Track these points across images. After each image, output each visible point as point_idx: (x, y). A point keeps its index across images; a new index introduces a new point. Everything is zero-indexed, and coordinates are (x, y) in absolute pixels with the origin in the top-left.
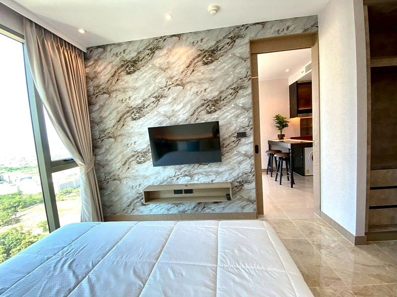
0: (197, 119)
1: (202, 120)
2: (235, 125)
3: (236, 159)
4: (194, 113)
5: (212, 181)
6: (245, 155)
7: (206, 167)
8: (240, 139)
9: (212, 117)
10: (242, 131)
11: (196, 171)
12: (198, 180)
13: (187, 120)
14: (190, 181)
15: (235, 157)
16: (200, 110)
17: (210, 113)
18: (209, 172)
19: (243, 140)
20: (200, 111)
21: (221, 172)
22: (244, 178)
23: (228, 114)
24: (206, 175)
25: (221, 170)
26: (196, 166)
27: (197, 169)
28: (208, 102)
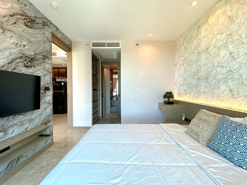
0: (15, 69)
1: (19, 70)
2: (43, 81)
3: (43, 106)
4: (12, 62)
5: (26, 129)
6: (48, 103)
7: (22, 116)
8: (46, 92)
9: (29, 71)
10: (47, 86)
11: (11, 123)
12: (12, 133)
13: (3, 66)
14: (4, 137)
15: (43, 105)
16: (18, 61)
17: (27, 67)
18: (23, 121)
19: (47, 92)
20: (18, 63)
21: (34, 119)
22: (47, 120)
23: (40, 72)
24: (21, 125)
25: (33, 117)
26: (11, 117)
27: (11, 121)
28: (26, 57)
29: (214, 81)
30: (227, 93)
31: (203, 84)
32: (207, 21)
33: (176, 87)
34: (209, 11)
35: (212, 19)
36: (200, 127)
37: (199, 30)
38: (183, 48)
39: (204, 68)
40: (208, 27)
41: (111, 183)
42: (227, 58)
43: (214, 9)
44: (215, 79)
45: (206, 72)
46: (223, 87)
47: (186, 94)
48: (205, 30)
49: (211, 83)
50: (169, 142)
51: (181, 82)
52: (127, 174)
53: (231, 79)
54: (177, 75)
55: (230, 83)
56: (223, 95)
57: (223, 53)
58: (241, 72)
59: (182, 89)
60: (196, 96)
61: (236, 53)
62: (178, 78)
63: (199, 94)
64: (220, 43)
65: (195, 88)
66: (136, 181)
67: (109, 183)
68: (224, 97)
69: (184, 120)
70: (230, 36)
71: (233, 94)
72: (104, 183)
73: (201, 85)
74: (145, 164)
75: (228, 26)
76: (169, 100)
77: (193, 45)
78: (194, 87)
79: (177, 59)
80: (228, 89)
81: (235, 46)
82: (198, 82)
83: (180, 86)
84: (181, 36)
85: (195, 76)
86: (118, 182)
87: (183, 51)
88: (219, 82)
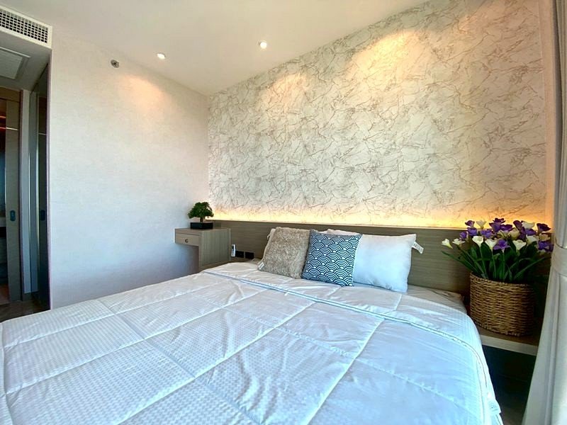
29: (283, 184)
30: (300, 202)
31: (266, 188)
32: (272, 85)
33: (212, 193)
34: (277, 70)
35: (280, 86)
36: (287, 252)
37: (258, 95)
38: (225, 117)
39: (267, 163)
40: (273, 96)
41: (249, 401)
42: (300, 152)
43: (283, 71)
44: (285, 181)
45: (272, 168)
46: (295, 193)
47: (234, 207)
48: (269, 100)
49: (279, 188)
50: (255, 291)
51: (223, 184)
52: (255, 367)
53: (305, 181)
54: (212, 168)
55: (305, 188)
56: (295, 205)
57: (295, 143)
58: (316, 173)
59: (225, 197)
60: (255, 209)
61: (312, 147)
62: (215, 176)
63: (259, 204)
64: (291, 128)
65: (252, 195)
66: (281, 365)
67: (244, 405)
68: (296, 208)
69: (234, 255)
70: (304, 121)
71: (308, 203)
72: (236, 414)
73: (264, 189)
74: (260, 336)
75: (303, 105)
76: (201, 220)
77: (248, 118)
78: (250, 194)
79: (213, 137)
80: (301, 196)
81: (310, 137)
82: (257, 184)
83: (222, 191)
84: (222, 93)
85: (251, 175)
86: (258, 388)
87: (227, 123)
88: (290, 187)
